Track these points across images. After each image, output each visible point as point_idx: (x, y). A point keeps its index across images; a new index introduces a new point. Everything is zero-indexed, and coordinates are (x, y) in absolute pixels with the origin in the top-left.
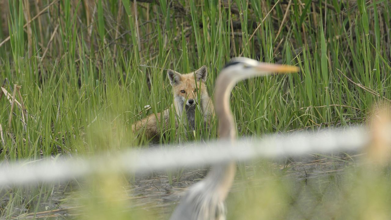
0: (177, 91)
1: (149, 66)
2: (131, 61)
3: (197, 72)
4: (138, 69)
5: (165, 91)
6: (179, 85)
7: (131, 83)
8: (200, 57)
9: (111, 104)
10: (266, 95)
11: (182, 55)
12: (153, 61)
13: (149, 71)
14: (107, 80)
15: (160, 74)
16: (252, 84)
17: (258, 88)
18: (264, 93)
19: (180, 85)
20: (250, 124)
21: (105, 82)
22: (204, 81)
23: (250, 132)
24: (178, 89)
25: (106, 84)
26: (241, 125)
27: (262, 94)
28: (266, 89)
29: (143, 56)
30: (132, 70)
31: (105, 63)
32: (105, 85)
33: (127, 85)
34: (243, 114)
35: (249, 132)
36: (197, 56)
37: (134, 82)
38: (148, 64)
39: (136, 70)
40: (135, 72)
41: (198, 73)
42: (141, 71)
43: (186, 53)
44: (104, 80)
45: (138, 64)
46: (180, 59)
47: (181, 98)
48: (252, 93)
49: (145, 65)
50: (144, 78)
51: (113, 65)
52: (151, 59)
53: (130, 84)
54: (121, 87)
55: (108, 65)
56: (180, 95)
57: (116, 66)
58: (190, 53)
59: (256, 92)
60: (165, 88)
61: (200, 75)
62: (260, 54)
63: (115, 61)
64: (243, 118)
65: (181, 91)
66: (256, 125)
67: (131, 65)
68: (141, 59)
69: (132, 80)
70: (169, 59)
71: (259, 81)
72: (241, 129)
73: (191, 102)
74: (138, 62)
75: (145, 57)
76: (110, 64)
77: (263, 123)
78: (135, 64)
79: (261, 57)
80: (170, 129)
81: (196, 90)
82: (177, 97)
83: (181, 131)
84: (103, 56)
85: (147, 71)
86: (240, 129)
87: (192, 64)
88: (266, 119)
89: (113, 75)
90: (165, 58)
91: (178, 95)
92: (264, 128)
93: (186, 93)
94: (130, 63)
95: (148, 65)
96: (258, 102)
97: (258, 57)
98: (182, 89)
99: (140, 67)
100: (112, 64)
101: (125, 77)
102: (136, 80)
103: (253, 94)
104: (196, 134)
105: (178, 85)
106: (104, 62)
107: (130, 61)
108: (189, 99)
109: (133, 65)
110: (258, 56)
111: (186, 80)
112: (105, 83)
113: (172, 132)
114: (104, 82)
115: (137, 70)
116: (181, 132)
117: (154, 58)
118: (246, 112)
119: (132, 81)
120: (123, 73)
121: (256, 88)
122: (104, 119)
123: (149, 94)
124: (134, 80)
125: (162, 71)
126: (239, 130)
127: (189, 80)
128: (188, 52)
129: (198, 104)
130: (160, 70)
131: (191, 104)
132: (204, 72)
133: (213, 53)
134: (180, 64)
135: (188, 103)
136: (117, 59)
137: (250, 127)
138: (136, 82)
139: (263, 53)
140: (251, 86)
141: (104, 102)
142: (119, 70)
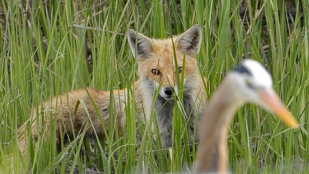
0: (145, 70)
1: (91, 28)
2: (58, 17)
3: (183, 36)
4: (71, 31)
5: (119, 73)
6: (149, 60)
7: (56, 58)
8: (184, 14)
9: (19, 95)
10: (305, 87)
11: (151, 9)
12: (97, 16)
13: (89, 36)
14: (13, 51)
15: (110, 42)
16: (279, 65)
17: (290, 74)
18: (301, 84)
19: (151, 59)
20: (273, 139)
21: (8, 54)
22: (194, 53)
23: (273, 155)
24: (147, 66)
25: (11, 59)
26: (258, 139)
27: (298, 84)
28: (305, 77)
29: (79, 9)
30: (59, 34)
31: (9, 20)
32: (9, 61)
33: (50, 61)
34: (261, 120)
35: (271, 154)
36: (179, 12)
37: (62, 55)
38: (89, 24)
39: (67, 33)
40: (65, 38)
41: (185, 38)
42: (76, 36)
43: (159, 5)
44: (7, 52)
45: (70, 23)
46: (148, 16)
47: (151, 84)
48: (279, 83)
49: (82, 26)
50: (81, 51)
51: (24, 25)
52: (94, 14)
53: (55, 61)
54: (37, 66)
55: (15, 23)
56: (150, 79)
57: (30, 25)
58: (166, 5)
59: (286, 81)
60: (118, 68)
61: (189, 41)
62: (296, 9)
63: (29, 17)
64: (262, 127)
65: (153, 70)
66: (285, 142)
67: (58, 24)
68: (77, 14)
69: (58, 52)
70: (128, 15)
71: (293, 59)
72: (257, 148)
73: (169, 92)
74: (70, 20)
75: (84, 9)
76: (18, 23)
77: (298, 137)
78: (65, 22)
79: (297, 16)
80: (126, 145)
81: (179, 70)
82: (146, 81)
83: (147, 148)
84: (7, 8)
85: (87, 36)
86: (255, 147)
87: (169, 25)
88: (303, 130)
89: (24, 42)
90: (120, 14)
91: (147, 78)
92: (300, 148)
93: (162, 76)
94: (55, 20)
95: (89, 26)
96: (290, 98)
97: (292, 16)
98: (154, 66)
99: (74, 27)
100: (22, 23)
101: (45, 46)
102: (65, 52)
103: (281, 83)
104: (175, 155)
105: (147, 60)
106: (7, 18)
107: (56, 17)
108: (166, 87)
109: (61, 23)
110: (292, 13)
111: (161, 51)
112: (8, 56)
113: (130, 151)
114: (6, 56)
115: (69, 34)
116: (147, 151)
117: (101, 11)
118: (266, 116)
119: (59, 55)
120: (42, 39)
121: (286, 72)
122: (5, 123)
123: (89, 78)
124: (62, 53)
125: (114, 37)
126: (254, 149)
127: (168, 50)
128: (164, 3)
129: (178, 100)
130: (111, 35)
131: (168, 96)
132: (196, 35)
133: (209, 7)
134: (147, 25)
135: (163, 94)
136: (32, 13)
137: (273, 144)
138: (65, 56)
139: (301, 10)
140: (278, 68)
141: (6, 91)
142: (36, 34)
